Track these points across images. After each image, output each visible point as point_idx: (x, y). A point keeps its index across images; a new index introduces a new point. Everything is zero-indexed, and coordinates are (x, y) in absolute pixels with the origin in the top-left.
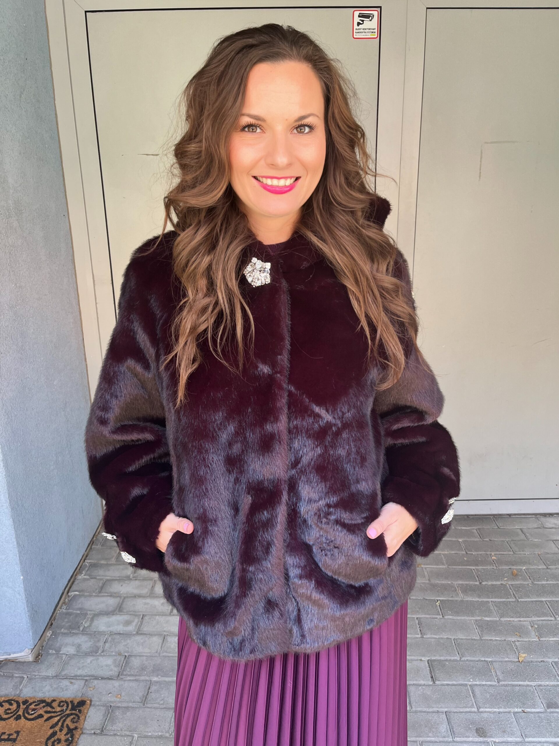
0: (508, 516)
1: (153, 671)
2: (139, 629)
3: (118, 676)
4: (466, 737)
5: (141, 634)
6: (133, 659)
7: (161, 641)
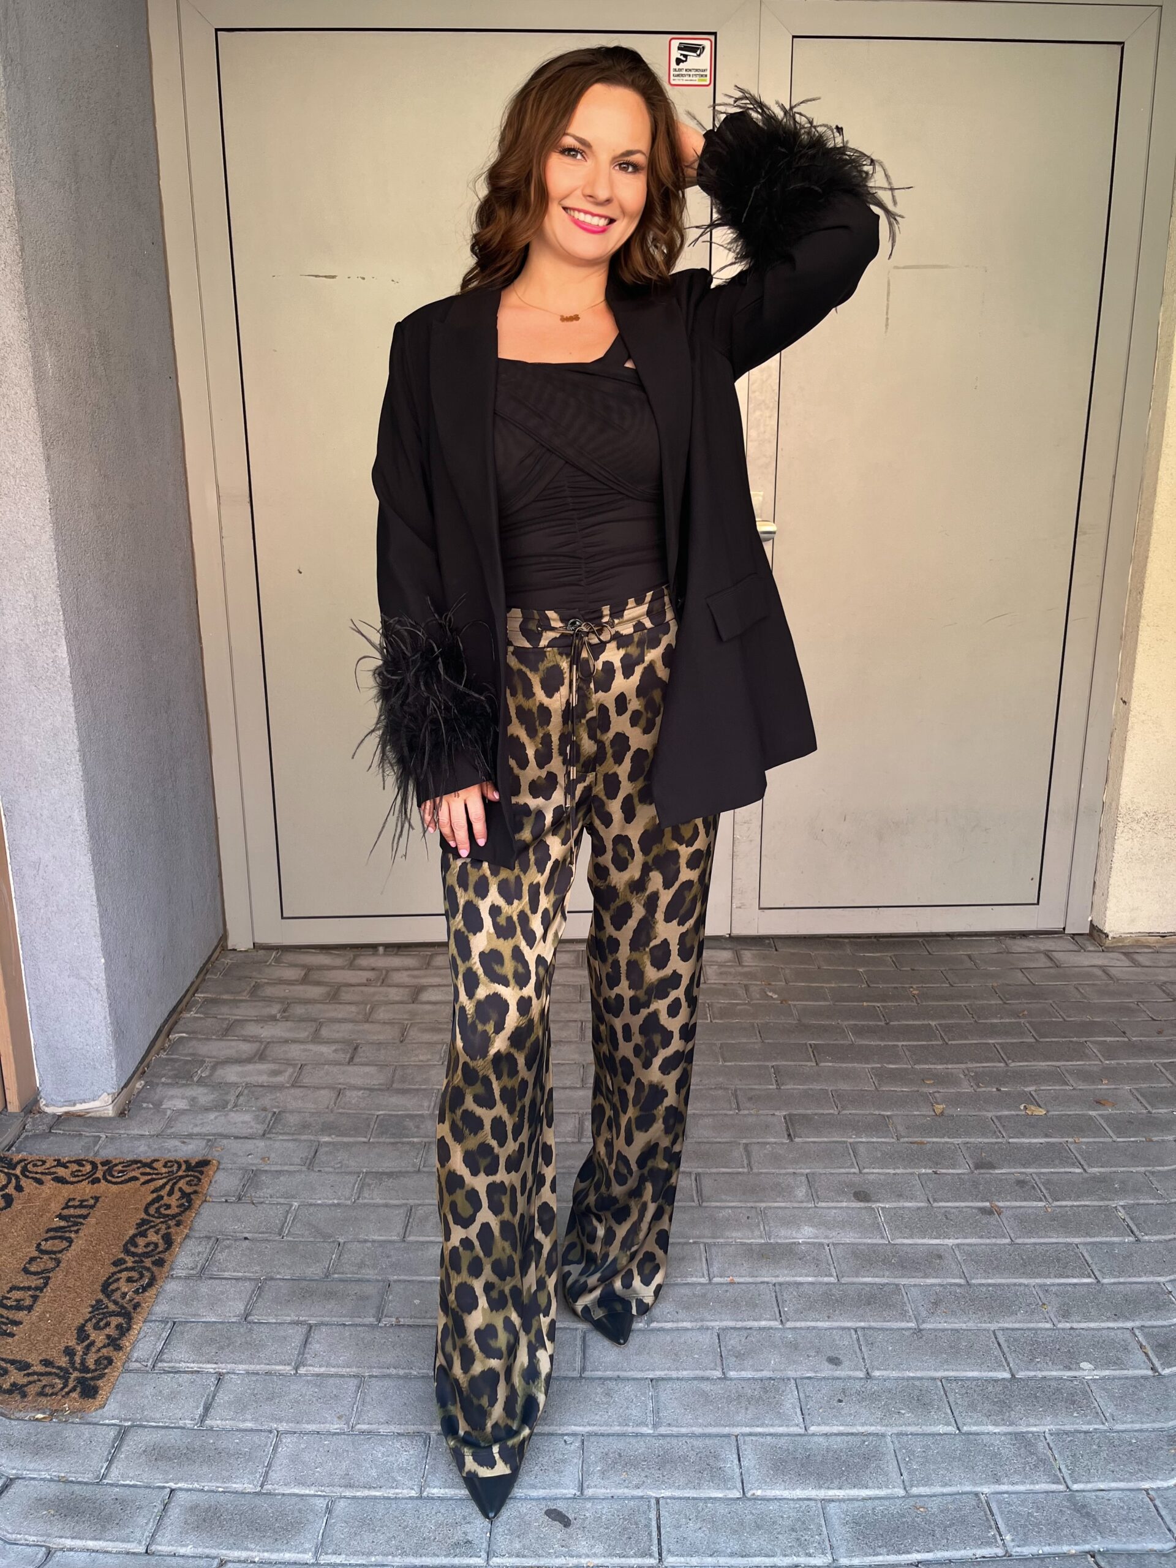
0: (946, 936)
1: (322, 1130)
2: (296, 1081)
3: (264, 1135)
4: (837, 1201)
5: (300, 1087)
6: (287, 1115)
7: (333, 1095)
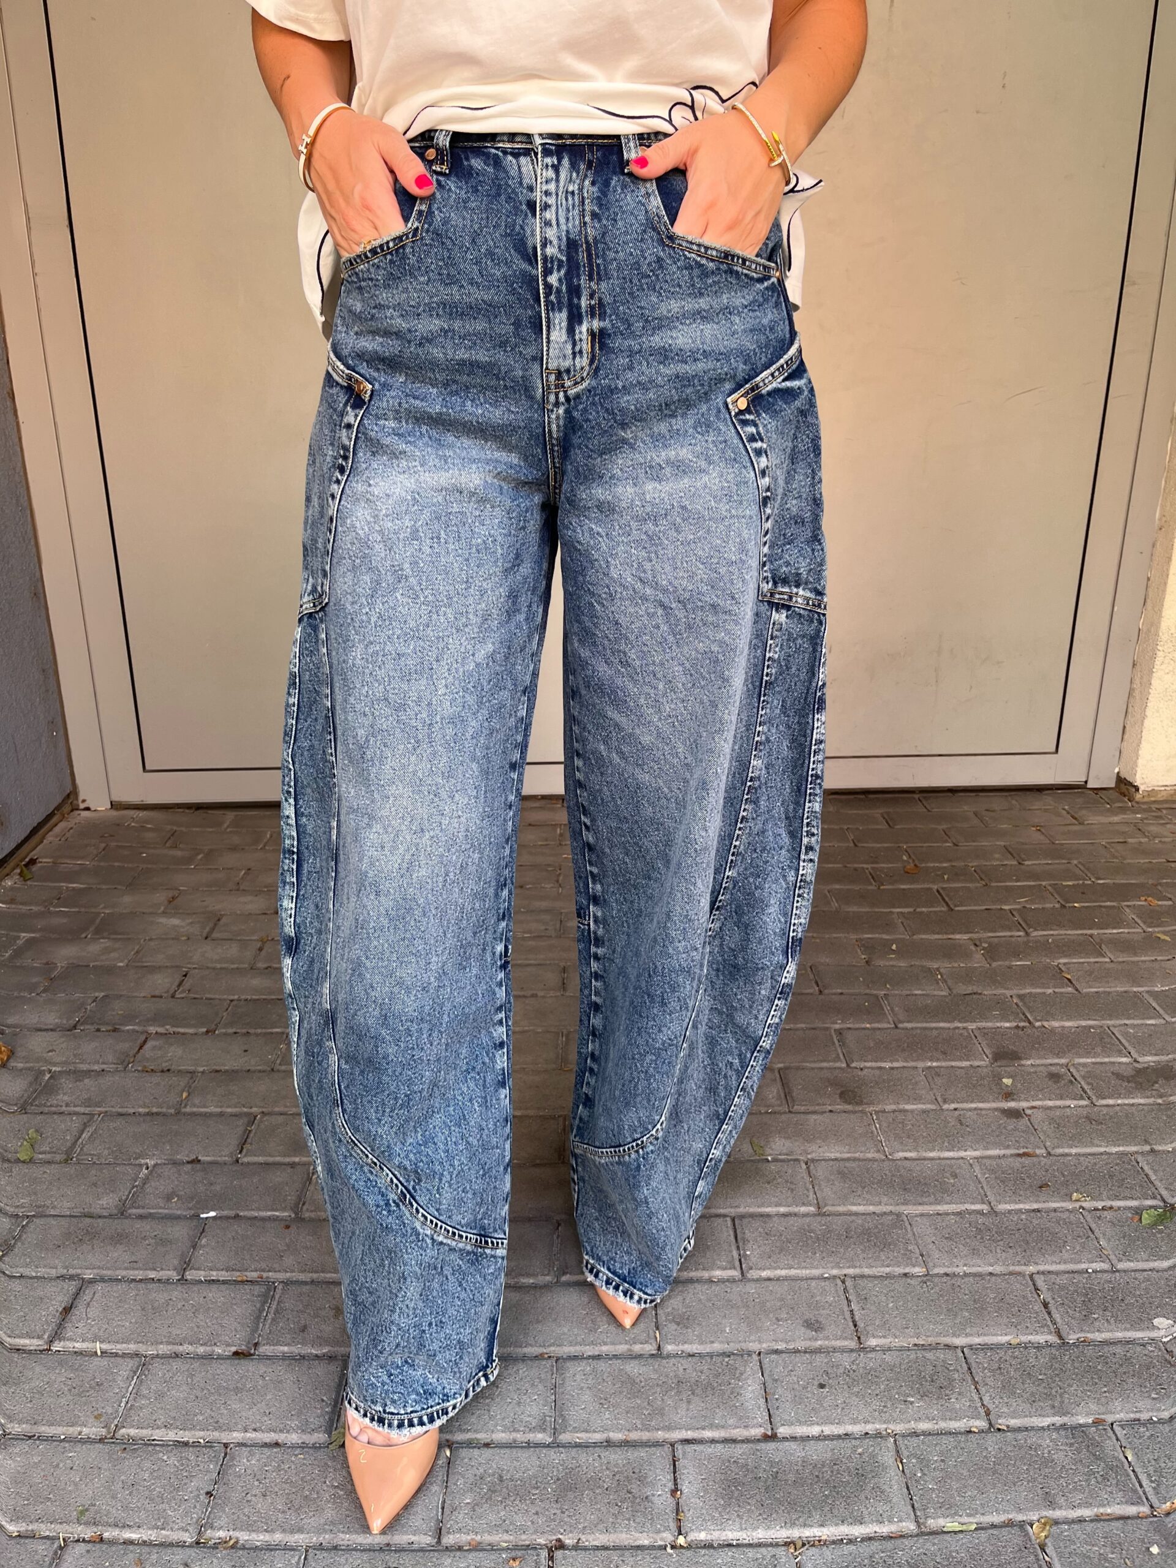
0: (950, 794)
1: (154, 1019)
4: (818, 1104)
